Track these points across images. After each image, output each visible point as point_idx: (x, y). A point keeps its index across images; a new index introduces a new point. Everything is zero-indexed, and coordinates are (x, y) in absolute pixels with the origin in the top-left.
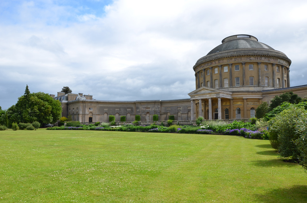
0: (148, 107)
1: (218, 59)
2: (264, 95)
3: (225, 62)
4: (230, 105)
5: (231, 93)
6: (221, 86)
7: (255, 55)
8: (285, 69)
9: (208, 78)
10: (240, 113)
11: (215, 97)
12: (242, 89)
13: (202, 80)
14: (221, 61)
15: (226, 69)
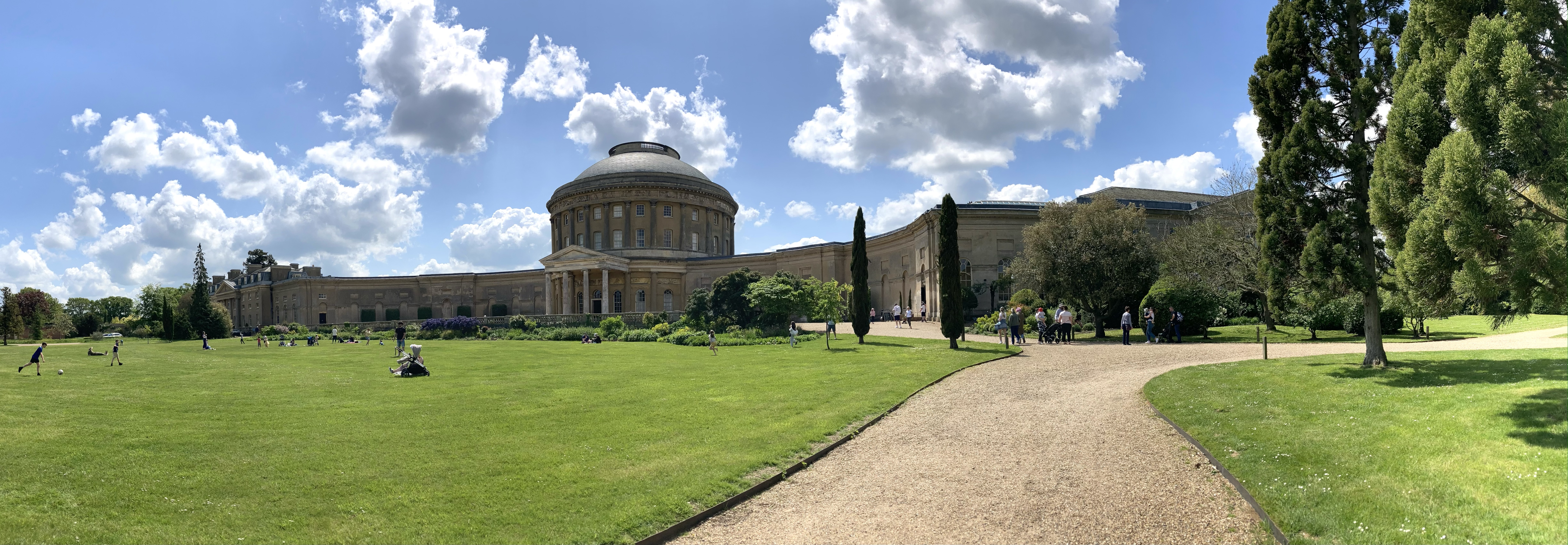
0: (448, 288)
1: (603, 189)
2: (690, 267)
3: (618, 195)
4: (625, 284)
5: (627, 261)
6: (608, 245)
7: (676, 188)
8: (727, 219)
9: (580, 227)
10: (644, 300)
11: (596, 267)
12: (649, 253)
13: (566, 229)
14: (608, 195)
15: (618, 212)
